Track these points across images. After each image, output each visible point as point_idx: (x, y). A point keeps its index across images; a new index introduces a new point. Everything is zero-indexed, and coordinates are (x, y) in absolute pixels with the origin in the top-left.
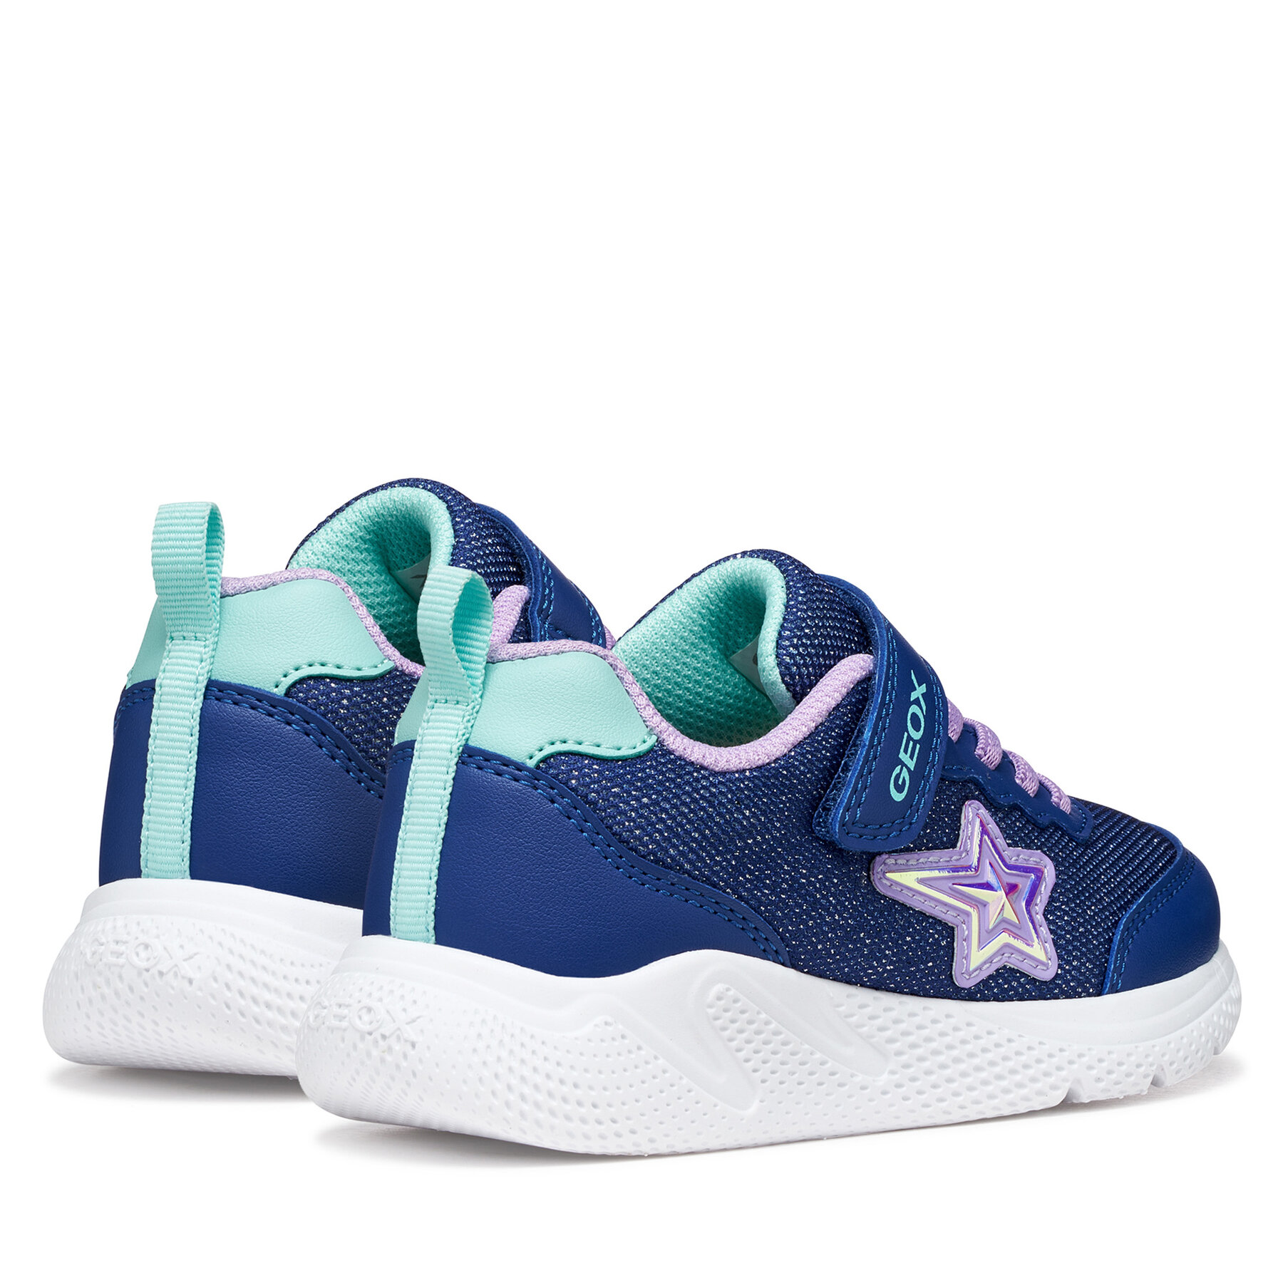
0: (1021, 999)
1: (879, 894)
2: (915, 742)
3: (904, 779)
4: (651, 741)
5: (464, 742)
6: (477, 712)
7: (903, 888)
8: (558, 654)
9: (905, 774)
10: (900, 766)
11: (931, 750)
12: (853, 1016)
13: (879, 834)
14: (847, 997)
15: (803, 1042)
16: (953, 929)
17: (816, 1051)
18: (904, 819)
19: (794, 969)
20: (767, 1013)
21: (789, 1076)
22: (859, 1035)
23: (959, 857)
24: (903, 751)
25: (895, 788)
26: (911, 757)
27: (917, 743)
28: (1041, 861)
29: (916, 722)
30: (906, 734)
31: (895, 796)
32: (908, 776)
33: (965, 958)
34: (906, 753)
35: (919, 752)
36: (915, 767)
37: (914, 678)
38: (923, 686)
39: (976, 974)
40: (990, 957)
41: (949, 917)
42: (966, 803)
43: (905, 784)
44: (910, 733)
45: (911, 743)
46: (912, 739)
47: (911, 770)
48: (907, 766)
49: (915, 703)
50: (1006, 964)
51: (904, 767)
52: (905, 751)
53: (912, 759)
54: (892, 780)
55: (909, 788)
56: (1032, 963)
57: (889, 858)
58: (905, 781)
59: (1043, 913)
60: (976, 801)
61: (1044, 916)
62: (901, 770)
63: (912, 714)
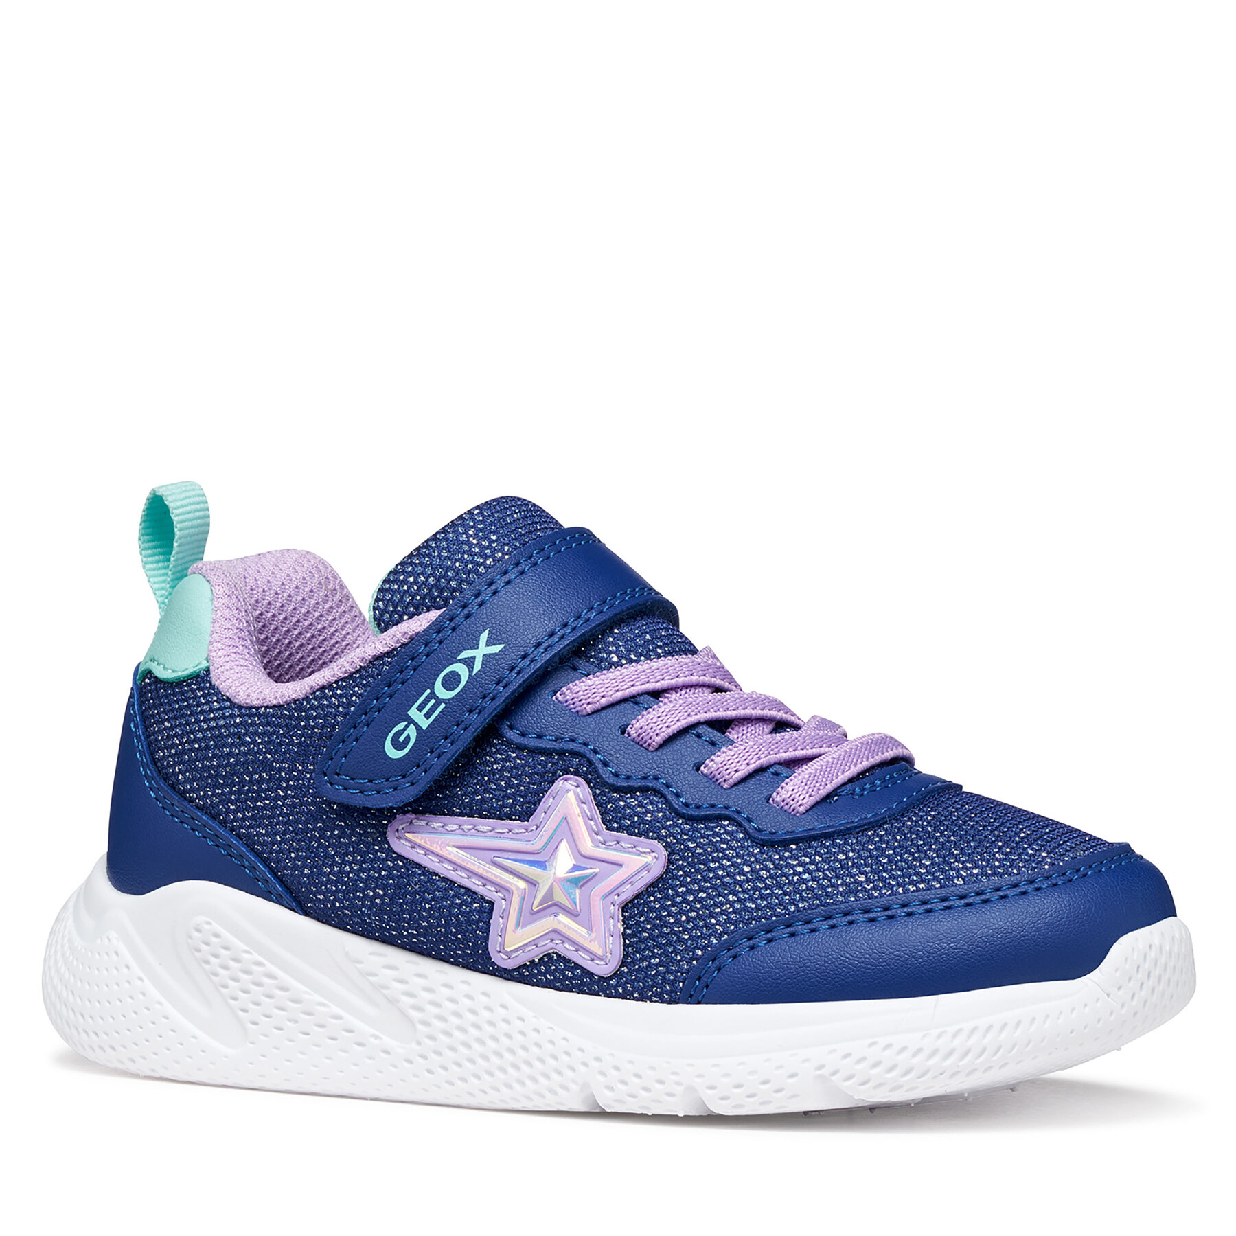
0: (581, 990)
1: (395, 853)
2: (439, 702)
3: (408, 737)
4: (202, 666)
7: (428, 852)
9: (412, 732)
10: (406, 723)
11: (471, 711)
12: (376, 975)
13: (367, 789)
14: (370, 954)
15: (311, 992)
16: (492, 903)
17: (330, 1004)
18: (404, 777)
19: (308, 916)
20: (259, 955)
21: (289, 1023)
22: (385, 997)
23: (523, 831)
24: (417, 708)
25: (392, 744)
26: (427, 716)
27: (442, 702)
28: (653, 852)
29: (451, 681)
30: (428, 691)
31: (391, 753)
32: (416, 734)
33: (501, 936)
34: (420, 711)
35: (441, 712)
36: (429, 726)
37: (484, 637)
38: (498, 646)
39: (516, 954)
40: (534, 940)
41: (488, 892)
42: (562, 777)
43: (409, 742)
44: (435, 691)
45: (433, 701)
46: (436, 698)
47: (421, 728)
48: (417, 724)
49: (464, 661)
50: (555, 951)
51: (412, 725)
52: (420, 709)
53: (428, 718)
54: (391, 735)
55: (412, 747)
56: (586, 957)
57: (417, 819)
58: (410, 738)
59: (622, 905)
60: (576, 777)
61: (624, 909)
62: (407, 727)
63: (450, 672)
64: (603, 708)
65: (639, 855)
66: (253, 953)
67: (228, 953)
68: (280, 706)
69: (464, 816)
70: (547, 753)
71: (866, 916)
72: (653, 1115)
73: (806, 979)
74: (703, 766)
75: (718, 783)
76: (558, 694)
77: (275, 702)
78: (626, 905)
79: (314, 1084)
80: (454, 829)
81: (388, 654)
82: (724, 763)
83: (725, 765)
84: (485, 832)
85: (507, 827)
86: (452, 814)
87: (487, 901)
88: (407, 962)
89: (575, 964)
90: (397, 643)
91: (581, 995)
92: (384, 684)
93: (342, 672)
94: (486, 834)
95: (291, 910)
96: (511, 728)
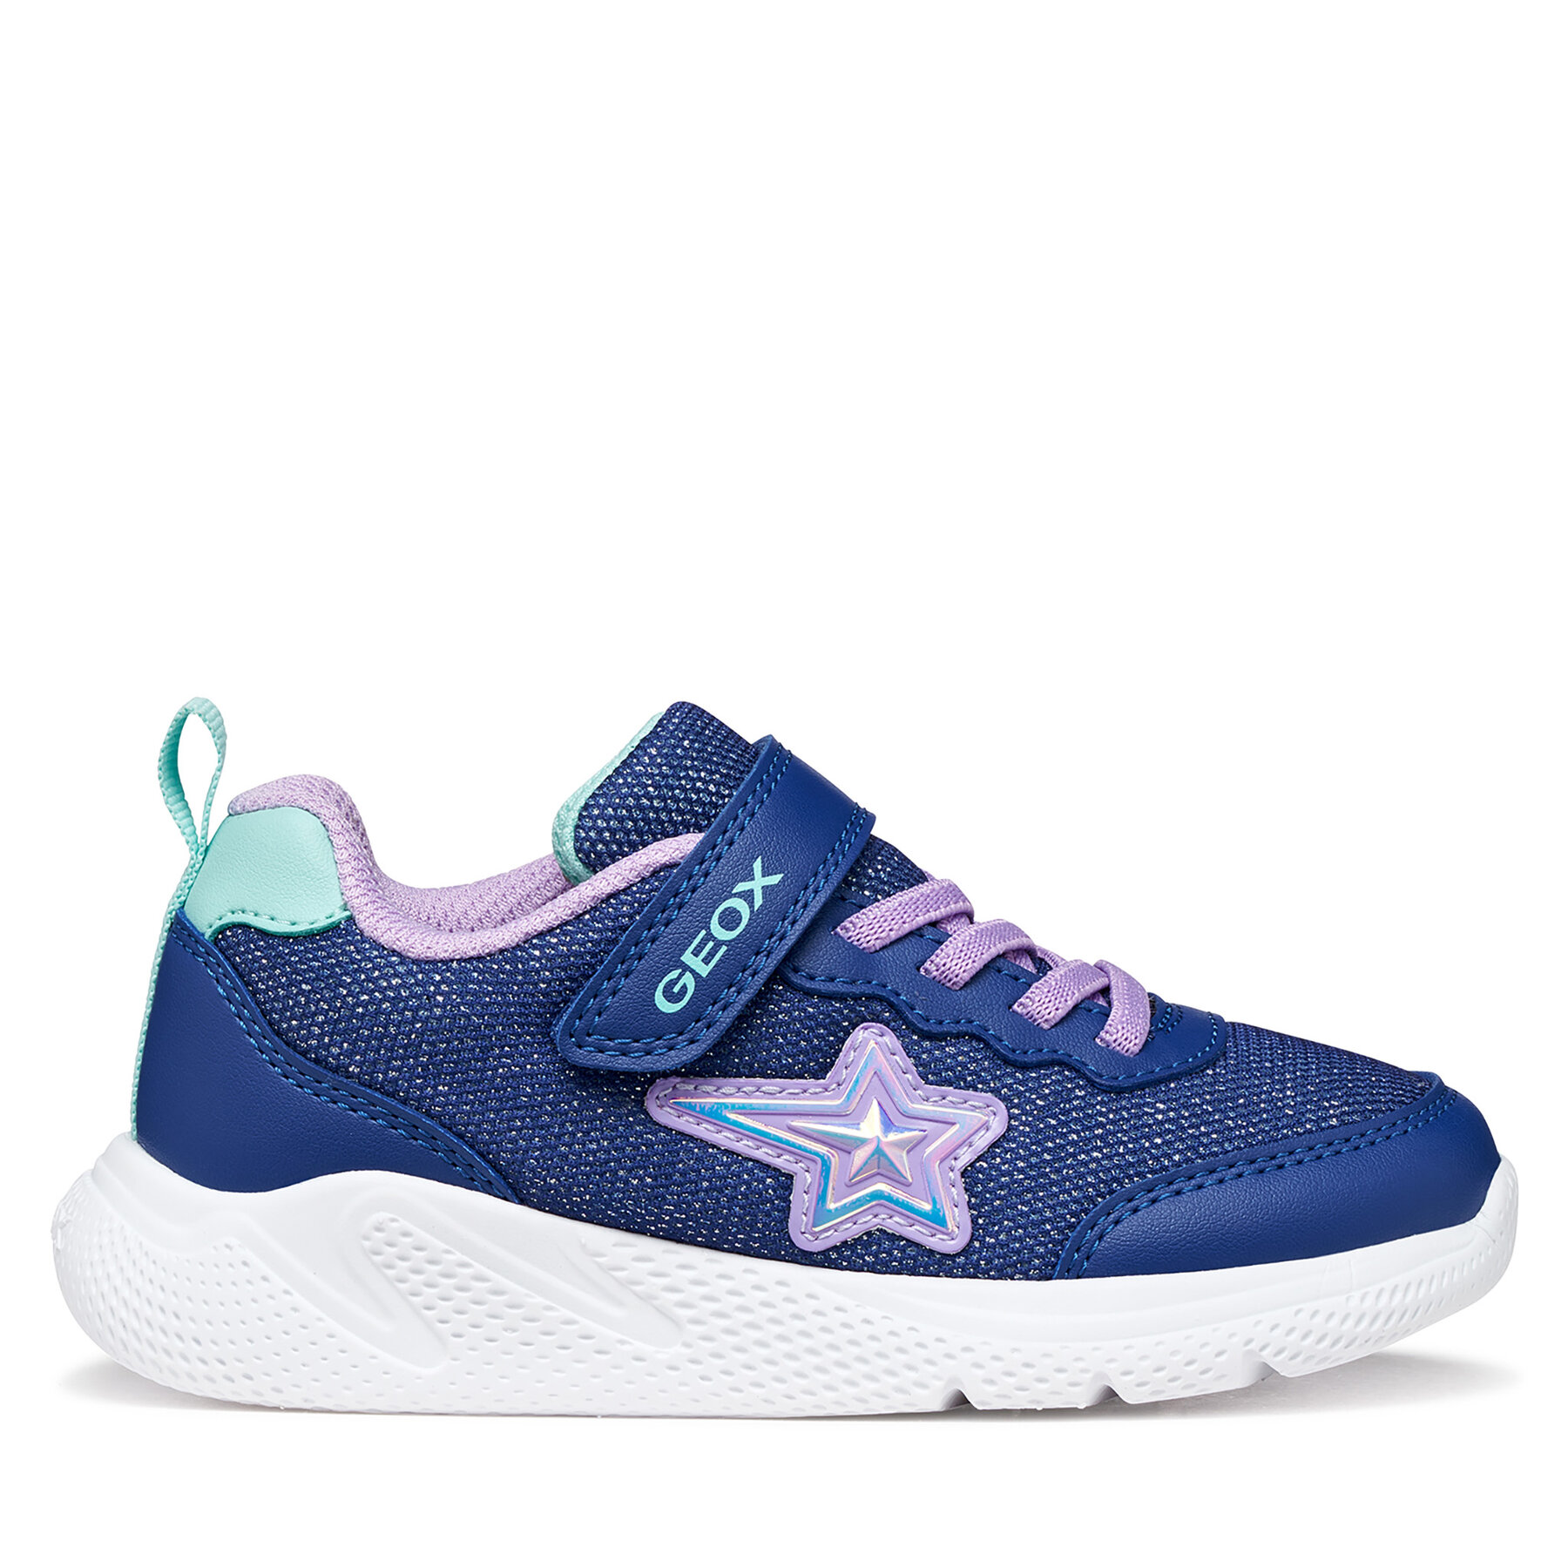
0: (913, 1272)
1: (657, 1124)
2: (719, 944)
3: (684, 987)
4: (340, 915)
5: (178, 906)
6: (197, 872)
8: (273, 808)
9: (688, 980)
10: (680, 970)
11: (757, 954)
12: (623, 1269)
13: (632, 1050)
14: (614, 1245)
15: (533, 1294)
16: (790, 1177)
17: (558, 1307)
18: (681, 1034)
19: (524, 1205)
20: (463, 1254)
21: (505, 1333)
22: (635, 1294)
23: (821, 1090)
24: (692, 953)
25: (664, 997)
26: (706, 961)
27: (722, 945)
28: (988, 1106)
29: (730, 919)
30: (703, 932)
31: (663, 1007)
32: (694, 983)
33: (805, 1215)
34: (696, 955)
35: (722, 956)
36: (709, 973)
37: (757, 865)
38: (778, 875)
39: (826, 1234)
40: (852, 1217)
41: (783, 1162)
42: (861, 1026)
43: (686, 992)
44: (712, 932)
45: (711, 944)
46: (714, 939)
47: (701, 976)
48: (694, 971)
49: (739, 895)
50: (881, 1227)
51: (688, 972)
52: (696, 953)
53: (707, 964)
54: (661, 986)
55: (691, 998)
56: (924, 1231)
57: (684, 1082)
58: (686, 988)
59: (962, 1170)
60: (879, 1025)
61: (963, 1175)
62: (681, 976)
63: (726, 909)
64: (892, 943)
65: (972, 1110)
66: (457, 1252)
67: (421, 1254)
68: (479, 958)
69: (741, 1077)
70: (841, 998)
71: (1253, 1166)
72: (1044, 1409)
73: (1208, 1242)
74: (1017, 1004)
75: (1036, 1024)
76: (838, 929)
77: (473, 953)
78: (966, 1169)
79: (535, 1403)
80: (732, 1092)
81: (625, 891)
82: (1042, 1001)
83: (1044, 1003)
84: (775, 1094)
85: (800, 1086)
86: (726, 1075)
87: (784, 1175)
88: (664, 1251)
89: (908, 1240)
90: (637, 878)
91: (912, 1277)
92: (644, 926)
93: (566, 915)
94: (775, 1096)
95: (502, 1199)
96: (796, 970)
